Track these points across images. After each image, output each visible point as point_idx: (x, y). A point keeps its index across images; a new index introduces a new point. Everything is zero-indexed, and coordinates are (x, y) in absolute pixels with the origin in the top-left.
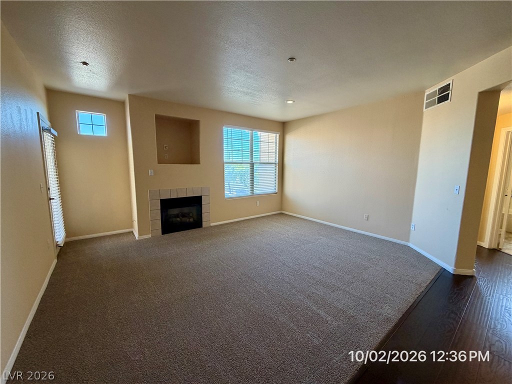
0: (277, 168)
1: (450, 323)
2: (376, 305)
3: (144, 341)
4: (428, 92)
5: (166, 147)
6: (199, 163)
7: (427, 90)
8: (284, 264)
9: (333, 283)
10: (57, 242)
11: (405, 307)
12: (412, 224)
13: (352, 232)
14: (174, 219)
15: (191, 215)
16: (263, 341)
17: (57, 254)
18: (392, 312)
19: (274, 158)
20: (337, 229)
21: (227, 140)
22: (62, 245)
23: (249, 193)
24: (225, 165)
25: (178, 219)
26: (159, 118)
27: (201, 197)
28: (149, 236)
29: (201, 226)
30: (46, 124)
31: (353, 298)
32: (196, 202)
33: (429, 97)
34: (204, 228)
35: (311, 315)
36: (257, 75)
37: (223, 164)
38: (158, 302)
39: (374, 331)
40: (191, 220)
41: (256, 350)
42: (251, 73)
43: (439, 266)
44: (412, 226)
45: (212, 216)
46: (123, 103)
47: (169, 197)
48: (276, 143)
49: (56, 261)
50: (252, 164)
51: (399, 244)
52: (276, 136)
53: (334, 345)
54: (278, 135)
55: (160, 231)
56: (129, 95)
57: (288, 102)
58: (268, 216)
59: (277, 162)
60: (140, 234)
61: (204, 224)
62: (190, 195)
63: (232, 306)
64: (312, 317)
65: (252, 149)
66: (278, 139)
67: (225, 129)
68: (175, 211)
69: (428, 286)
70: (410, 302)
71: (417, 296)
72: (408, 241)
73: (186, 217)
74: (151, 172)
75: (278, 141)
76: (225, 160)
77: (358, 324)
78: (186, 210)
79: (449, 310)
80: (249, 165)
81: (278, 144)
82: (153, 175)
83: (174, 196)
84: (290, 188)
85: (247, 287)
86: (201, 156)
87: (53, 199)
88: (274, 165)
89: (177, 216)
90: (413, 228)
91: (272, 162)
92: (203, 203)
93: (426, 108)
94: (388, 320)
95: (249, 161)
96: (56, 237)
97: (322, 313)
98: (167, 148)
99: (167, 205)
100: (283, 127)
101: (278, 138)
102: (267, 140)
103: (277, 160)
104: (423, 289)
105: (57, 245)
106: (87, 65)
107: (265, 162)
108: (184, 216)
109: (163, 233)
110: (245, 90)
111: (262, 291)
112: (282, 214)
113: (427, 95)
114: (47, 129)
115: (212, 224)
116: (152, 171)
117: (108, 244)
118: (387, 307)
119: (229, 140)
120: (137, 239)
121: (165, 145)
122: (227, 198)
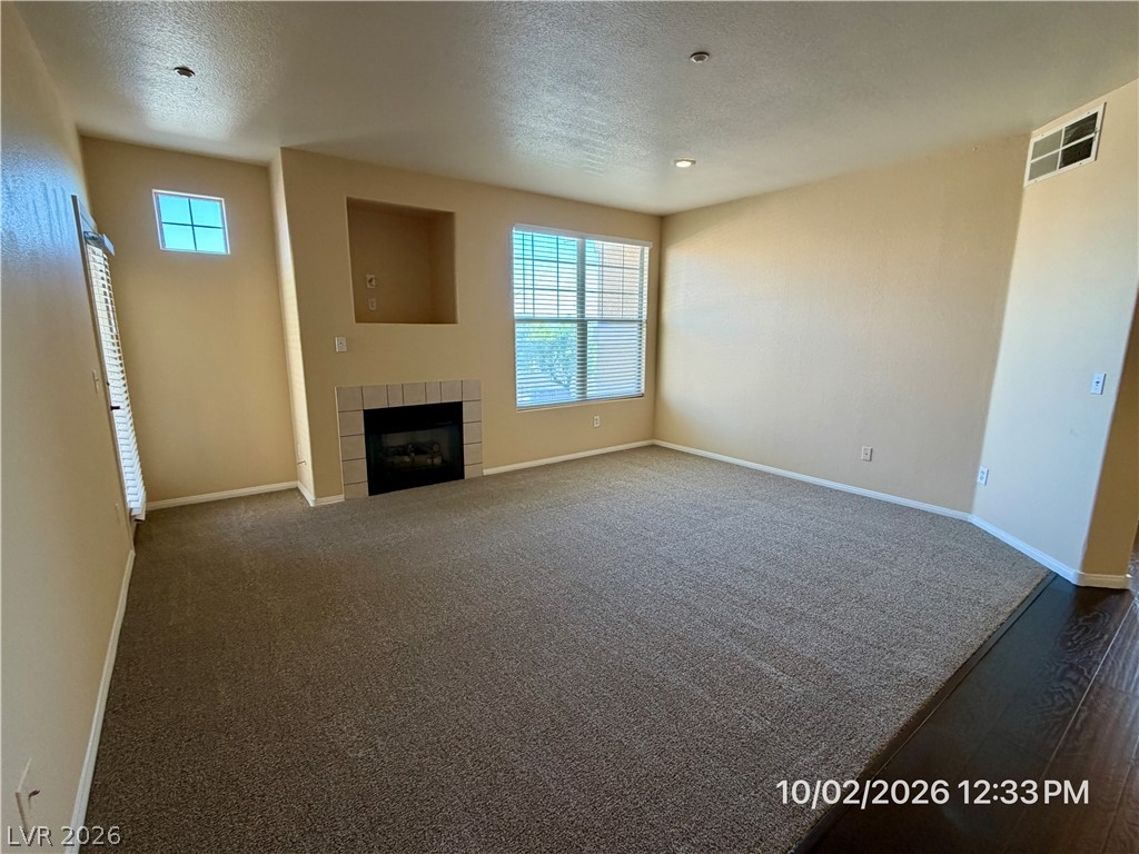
0: (644, 333)
1: (1066, 691)
2: (891, 651)
3: (369, 722)
4: (1038, 136)
5: (371, 281)
6: (453, 321)
7: (1034, 132)
8: (670, 562)
9: (789, 605)
10: (131, 509)
11: (959, 656)
12: (981, 468)
13: (831, 490)
14: (397, 459)
15: (436, 448)
16: (635, 723)
17: (132, 537)
18: (930, 666)
19: (637, 307)
20: (793, 482)
21: (521, 262)
22: (143, 518)
23: (574, 395)
24: (517, 325)
25: (407, 459)
26: (356, 208)
27: (459, 405)
28: (340, 498)
29: (461, 475)
30: (89, 225)
31: (839, 636)
32: (449, 416)
33: (1042, 147)
34: (471, 480)
35: (743, 672)
36: (608, 97)
37: (510, 323)
38: (387, 642)
39: (889, 706)
40: (437, 461)
41: (623, 740)
42: (595, 92)
43: (1043, 567)
44: (980, 475)
45: (486, 452)
46: (263, 170)
47: (384, 405)
48: (642, 268)
49: (132, 553)
50: (582, 324)
51: (945, 518)
52: (642, 251)
53: (797, 732)
54: (647, 250)
55: (365, 487)
56: (283, 149)
57: (679, 164)
58: (621, 452)
59: (644, 318)
60: (318, 494)
61: (469, 472)
62: (434, 399)
63: (557, 653)
64: (744, 676)
65: (583, 285)
66: (646, 260)
67: (517, 235)
68: (396, 440)
69: (1014, 611)
70: (972, 646)
71: (989, 633)
72: (969, 511)
73: (424, 453)
74: (340, 344)
75: (646, 264)
76: (518, 311)
77: (850, 690)
78: (422, 437)
79: (1065, 663)
80: (575, 325)
81: (646, 272)
82: (345, 350)
83: (397, 403)
84: (678, 383)
85: (588, 612)
86: (458, 302)
87: (118, 408)
88: (636, 325)
89: (403, 451)
90: (982, 478)
91: (631, 318)
92: (465, 419)
93: (1031, 178)
94: (922, 683)
95: (574, 314)
96: (128, 498)
97: (767, 668)
98: (374, 282)
99: (379, 423)
100: (660, 229)
101: (646, 255)
102: (619, 263)
103: (645, 313)
104: (1002, 618)
105: (131, 517)
106: (189, 76)
107: (616, 317)
108: (419, 450)
109: (372, 491)
110: (572, 134)
111: (624, 620)
112: (653, 446)
113: (1035, 144)
114: (93, 238)
115: (486, 472)
116: (344, 340)
117: (246, 517)
118: (919, 657)
119: (526, 262)
120: (312, 505)
121: (369, 277)
122: (522, 408)
